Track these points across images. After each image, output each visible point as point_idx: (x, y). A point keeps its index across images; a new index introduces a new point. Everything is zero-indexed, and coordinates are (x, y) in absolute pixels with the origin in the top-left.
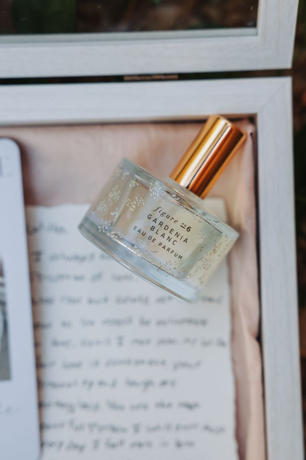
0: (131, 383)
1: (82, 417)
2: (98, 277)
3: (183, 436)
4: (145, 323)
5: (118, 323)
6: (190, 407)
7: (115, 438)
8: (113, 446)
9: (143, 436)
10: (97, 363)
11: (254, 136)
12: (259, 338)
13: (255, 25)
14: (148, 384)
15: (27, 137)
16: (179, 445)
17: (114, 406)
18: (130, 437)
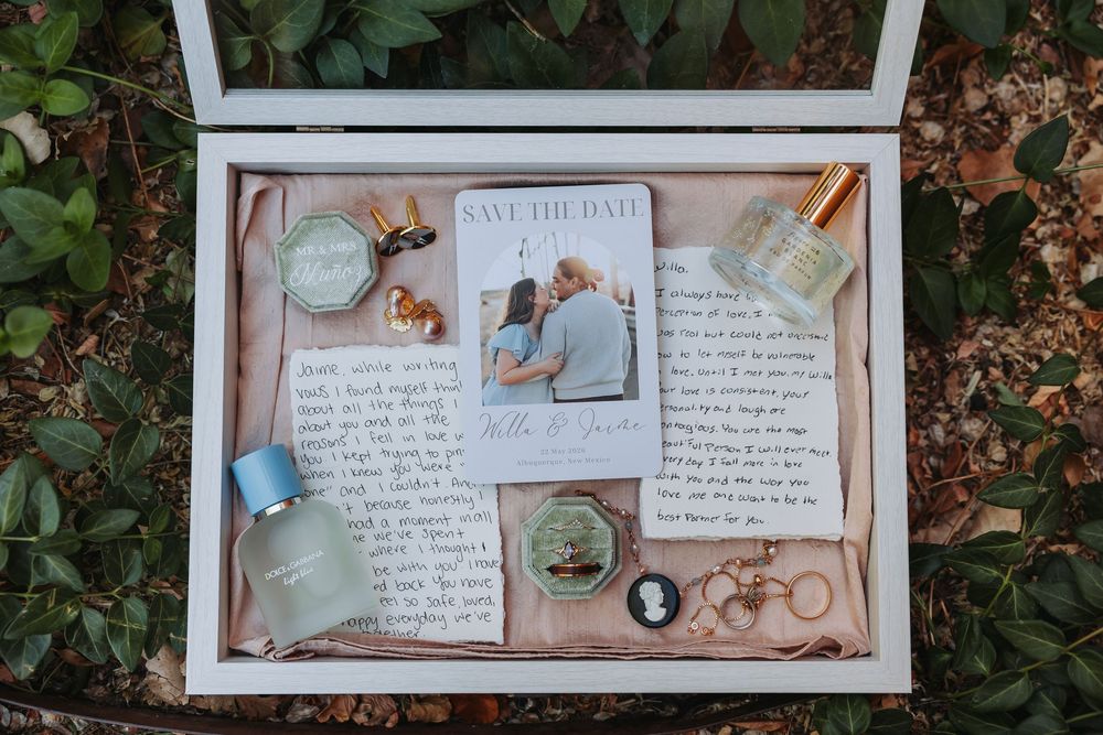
0: (744, 410)
1: (699, 436)
2: (715, 313)
3: (791, 457)
4: (757, 356)
5: (732, 355)
6: (798, 432)
7: (730, 457)
8: (728, 463)
9: (754, 456)
10: (713, 391)
11: (868, 182)
12: (867, 364)
13: (869, 88)
14: (760, 411)
15: (658, 182)
16: (787, 465)
17: (727, 429)
18: (743, 457)
